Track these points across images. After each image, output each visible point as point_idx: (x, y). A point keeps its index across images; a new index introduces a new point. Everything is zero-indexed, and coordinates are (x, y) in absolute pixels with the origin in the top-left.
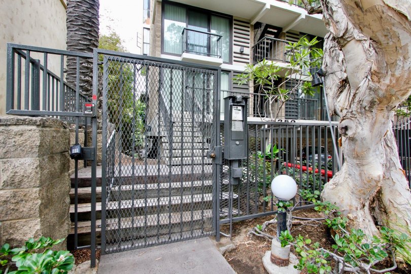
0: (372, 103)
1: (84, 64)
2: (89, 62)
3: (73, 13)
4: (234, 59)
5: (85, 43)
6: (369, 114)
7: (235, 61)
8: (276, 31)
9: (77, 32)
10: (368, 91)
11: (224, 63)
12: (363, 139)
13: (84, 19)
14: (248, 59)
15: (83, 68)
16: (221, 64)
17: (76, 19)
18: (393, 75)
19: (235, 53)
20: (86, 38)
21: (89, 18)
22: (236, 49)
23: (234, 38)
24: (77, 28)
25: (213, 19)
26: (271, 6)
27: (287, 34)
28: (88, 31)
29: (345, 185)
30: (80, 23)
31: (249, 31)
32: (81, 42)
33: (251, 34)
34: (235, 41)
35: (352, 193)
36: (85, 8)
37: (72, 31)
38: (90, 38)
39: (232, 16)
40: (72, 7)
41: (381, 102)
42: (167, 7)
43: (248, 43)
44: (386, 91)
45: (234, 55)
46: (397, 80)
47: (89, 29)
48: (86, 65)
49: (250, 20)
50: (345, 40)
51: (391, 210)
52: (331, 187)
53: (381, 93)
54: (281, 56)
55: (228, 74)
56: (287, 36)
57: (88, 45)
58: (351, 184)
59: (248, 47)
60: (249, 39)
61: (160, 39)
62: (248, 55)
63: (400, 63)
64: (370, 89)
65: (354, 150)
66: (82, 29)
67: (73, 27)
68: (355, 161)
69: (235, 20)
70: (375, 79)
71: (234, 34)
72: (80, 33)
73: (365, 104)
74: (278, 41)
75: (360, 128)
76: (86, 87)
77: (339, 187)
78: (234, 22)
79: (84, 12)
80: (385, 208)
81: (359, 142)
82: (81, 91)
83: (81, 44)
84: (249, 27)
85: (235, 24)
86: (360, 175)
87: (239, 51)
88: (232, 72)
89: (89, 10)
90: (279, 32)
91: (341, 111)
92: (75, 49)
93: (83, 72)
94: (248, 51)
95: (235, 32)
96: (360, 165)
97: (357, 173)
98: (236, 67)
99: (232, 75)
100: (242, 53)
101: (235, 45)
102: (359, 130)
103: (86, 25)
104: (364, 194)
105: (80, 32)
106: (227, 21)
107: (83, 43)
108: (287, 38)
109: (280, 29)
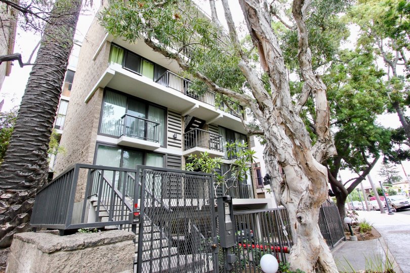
0: (311, 204)
1: (34, 152)
2: (41, 149)
3: (34, 100)
4: (168, 143)
5: (41, 130)
6: (310, 210)
7: (169, 145)
8: (200, 122)
9: (34, 119)
10: (308, 198)
11: (161, 146)
12: (310, 224)
13: (45, 107)
14: (180, 144)
15: (32, 156)
16: (158, 148)
17: (37, 106)
18: (320, 193)
19: (169, 138)
20: (43, 125)
21: (51, 106)
22: (170, 135)
23: (168, 126)
24: (36, 115)
25: (151, 108)
26: (199, 106)
27: (210, 126)
28: (48, 118)
29: (302, 255)
30: (39, 111)
31: (180, 121)
32: (36, 128)
33: (183, 123)
34: (169, 128)
35: (307, 260)
36: (49, 98)
37: (28, 117)
38: (47, 125)
39: (167, 108)
40: (34, 95)
41: (315, 204)
42: (108, 93)
43: (180, 131)
44: (317, 199)
45: (168, 139)
46: (322, 195)
47: (49, 116)
48: (37, 153)
49: (181, 113)
50: (285, 164)
51: (326, 268)
52: (294, 258)
53: (315, 200)
54: (206, 143)
55: (162, 156)
56: (210, 127)
57: (44, 132)
58: (305, 254)
59: (180, 134)
60: (180, 127)
61: (98, 120)
62: (180, 141)
63: (322, 189)
64: (310, 197)
65: (305, 231)
66: (41, 116)
67: (31, 114)
68: (306, 237)
69: (169, 111)
70: (312, 193)
71: (168, 122)
72: (38, 120)
73: (308, 204)
74: (203, 132)
75: (307, 218)
76: (31, 177)
77: (299, 257)
78: (168, 113)
79: (47, 101)
80: (323, 268)
81: (308, 225)
82: (24, 182)
83: (36, 130)
84: (180, 118)
85: (169, 114)
86: (310, 246)
87: (172, 137)
88: (166, 155)
89: (53, 99)
90: (203, 124)
91: (286, 203)
92: (27, 134)
93: (31, 160)
94: (180, 137)
95: (169, 121)
96: (309, 240)
97: (308, 245)
98: (170, 150)
99: (166, 158)
100: (175, 138)
101: (169, 131)
102: (307, 219)
103: (46, 113)
104: (314, 259)
105: (38, 118)
106: (163, 111)
107: (39, 129)
108: (209, 129)
109: (204, 122)
